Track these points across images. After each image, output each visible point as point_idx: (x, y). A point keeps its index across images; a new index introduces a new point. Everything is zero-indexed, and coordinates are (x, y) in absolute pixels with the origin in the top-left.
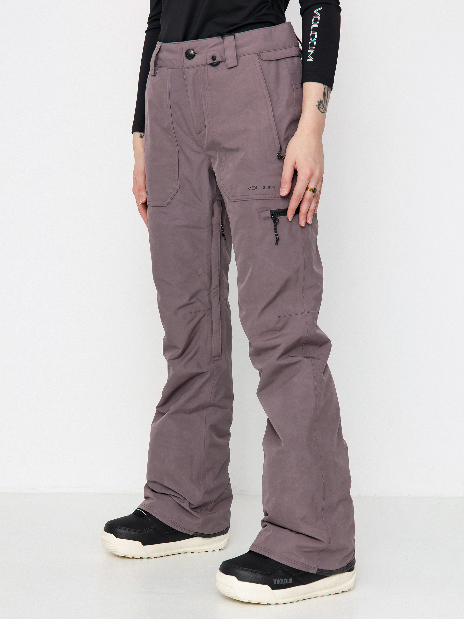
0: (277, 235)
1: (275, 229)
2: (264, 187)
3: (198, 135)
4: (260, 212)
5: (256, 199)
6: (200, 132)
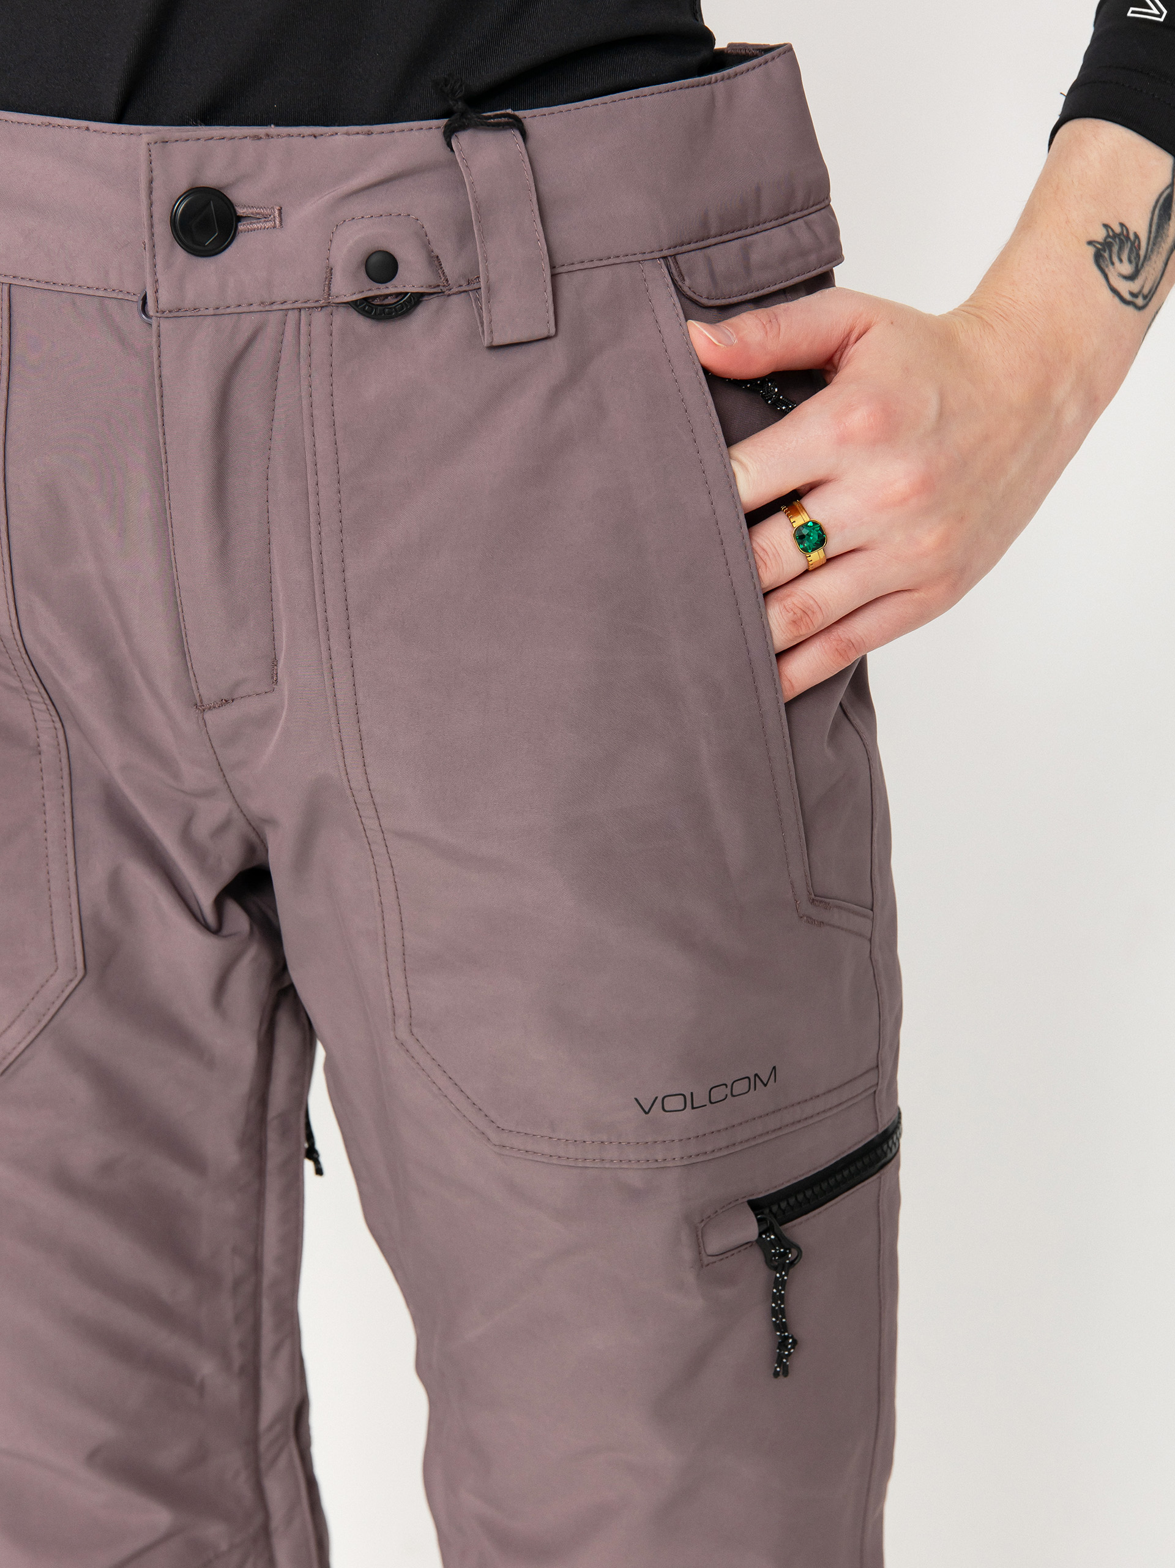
0: (781, 1327)
1: (778, 1298)
2: (729, 1087)
3: (208, 716)
4: (703, 1224)
5: (688, 1163)
6: (222, 700)
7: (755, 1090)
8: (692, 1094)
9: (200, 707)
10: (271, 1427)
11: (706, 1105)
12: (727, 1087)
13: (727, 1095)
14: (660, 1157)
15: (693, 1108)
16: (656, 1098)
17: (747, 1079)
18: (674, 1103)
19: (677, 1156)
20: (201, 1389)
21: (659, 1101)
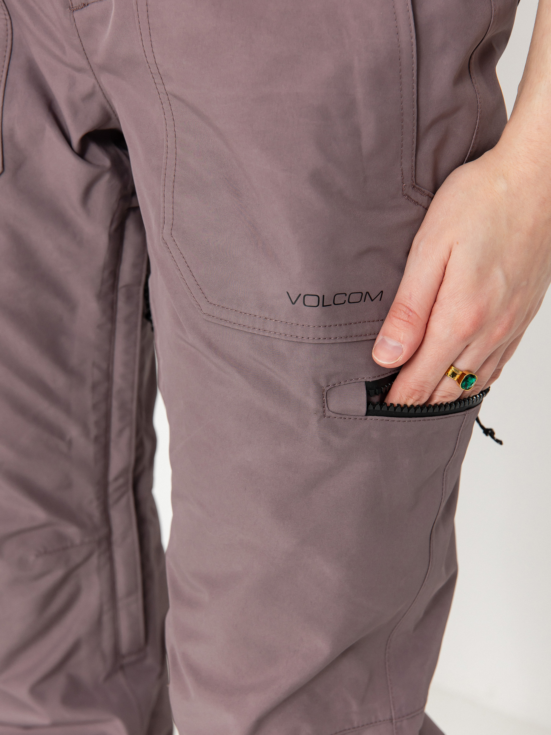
2: (348, 296)
3: (76, 14)
4: (328, 388)
5: (317, 342)
6: (82, 4)
7: (364, 301)
8: (324, 296)
9: (72, 9)
10: (116, 479)
11: (331, 305)
12: (346, 295)
13: (345, 301)
14: (300, 335)
15: (323, 306)
16: (300, 295)
17: (361, 294)
18: (310, 301)
19: (311, 336)
20: (70, 443)
21: (302, 296)
